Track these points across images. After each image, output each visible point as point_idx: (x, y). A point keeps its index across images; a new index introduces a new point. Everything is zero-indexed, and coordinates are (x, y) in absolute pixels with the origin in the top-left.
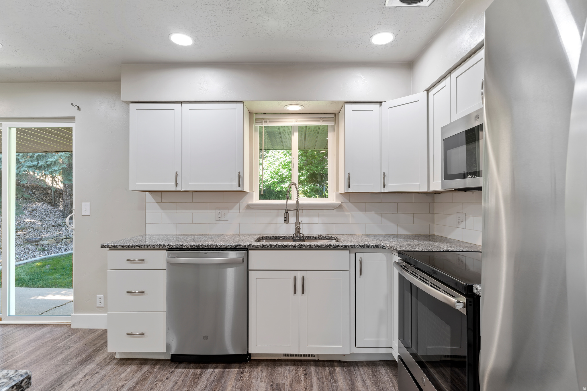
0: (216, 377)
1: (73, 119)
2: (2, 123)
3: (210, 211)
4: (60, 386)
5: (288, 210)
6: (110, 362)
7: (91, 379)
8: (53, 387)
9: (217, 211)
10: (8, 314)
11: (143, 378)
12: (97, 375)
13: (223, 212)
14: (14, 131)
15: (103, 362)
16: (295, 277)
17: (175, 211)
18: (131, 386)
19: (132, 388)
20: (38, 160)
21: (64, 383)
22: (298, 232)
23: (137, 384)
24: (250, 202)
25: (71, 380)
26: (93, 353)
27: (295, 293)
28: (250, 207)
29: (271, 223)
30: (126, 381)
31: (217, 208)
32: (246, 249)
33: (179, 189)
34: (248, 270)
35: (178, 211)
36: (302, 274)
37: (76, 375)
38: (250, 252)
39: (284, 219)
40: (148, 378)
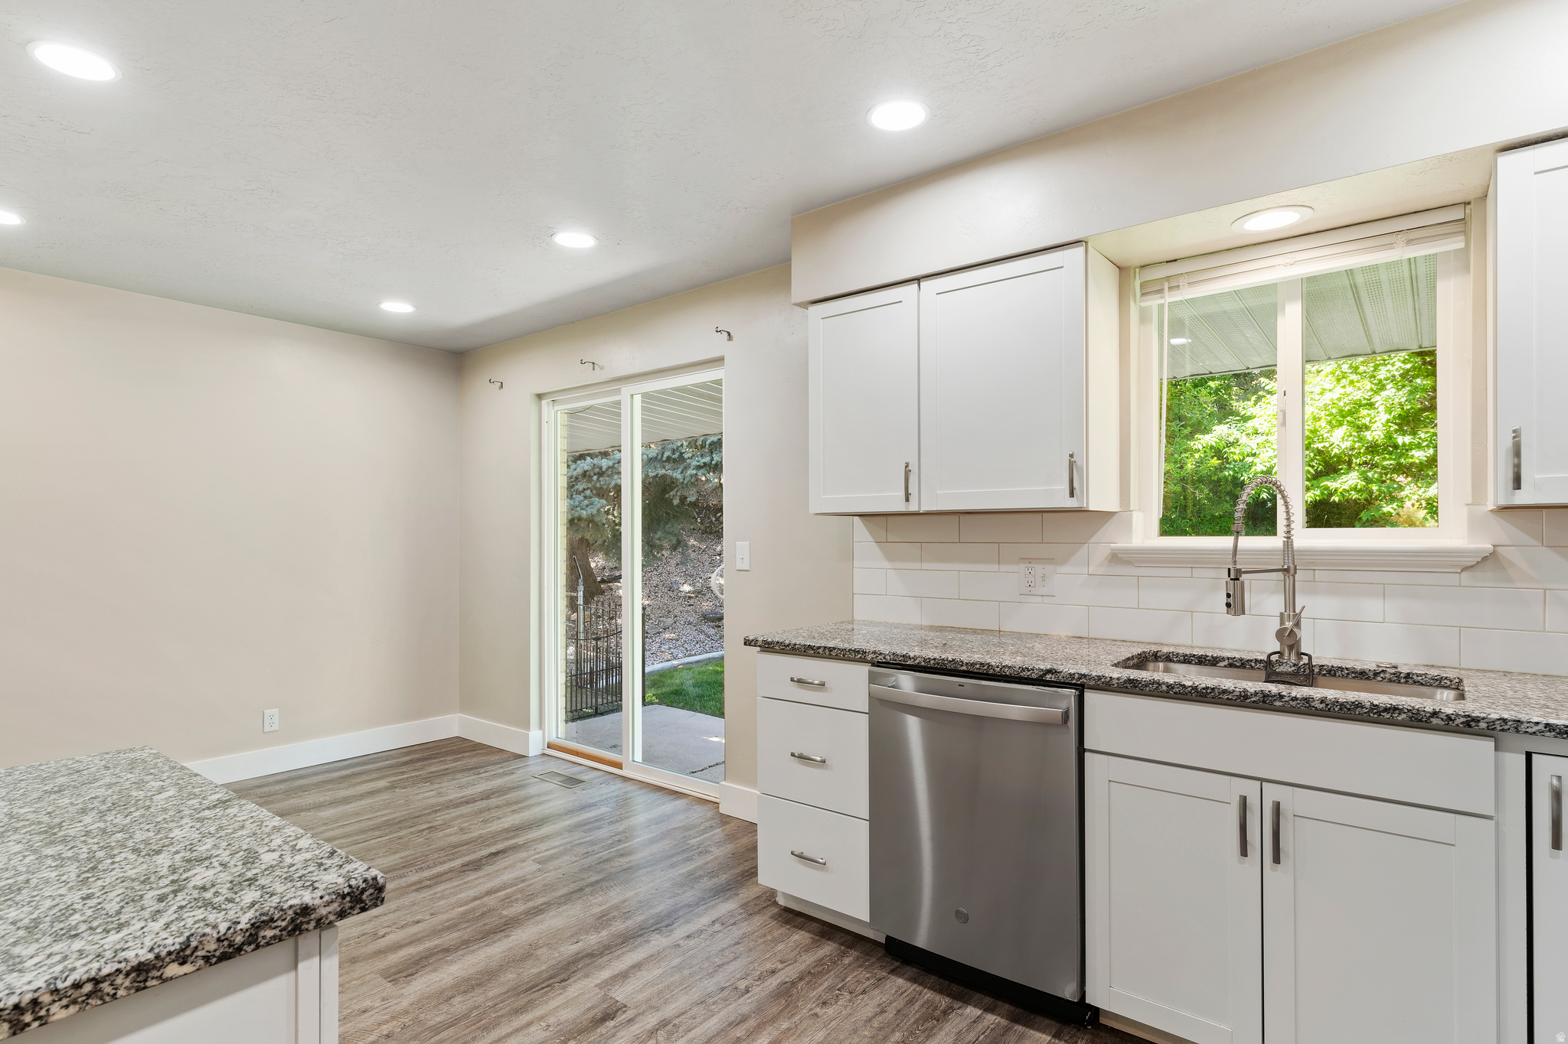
0: (982, 1037)
1: (718, 361)
2: (620, 388)
3: (1004, 568)
4: (669, 928)
5: (1239, 572)
6: (765, 907)
7: (721, 934)
8: (658, 926)
9: (1022, 567)
10: (631, 759)
11: (817, 969)
12: (734, 928)
13: (1038, 569)
14: (638, 399)
15: (753, 903)
16: (1244, 801)
17: (917, 565)
18: (787, 980)
19: (788, 985)
20: (712, 453)
21: (676, 925)
22: (1291, 648)
23: (801, 979)
24: (1121, 544)
25: (689, 922)
26: (740, 878)
27: (1244, 852)
28: (1118, 558)
29: (1192, 612)
30: (782, 962)
31: (1023, 559)
32: (1080, 685)
33: (913, 507)
34: (1081, 751)
35: (925, 566)
36: (1272, 793)
37: (700, 916)
38: (1090, 696)
39: (1224, 600)
40: (827, 973)
